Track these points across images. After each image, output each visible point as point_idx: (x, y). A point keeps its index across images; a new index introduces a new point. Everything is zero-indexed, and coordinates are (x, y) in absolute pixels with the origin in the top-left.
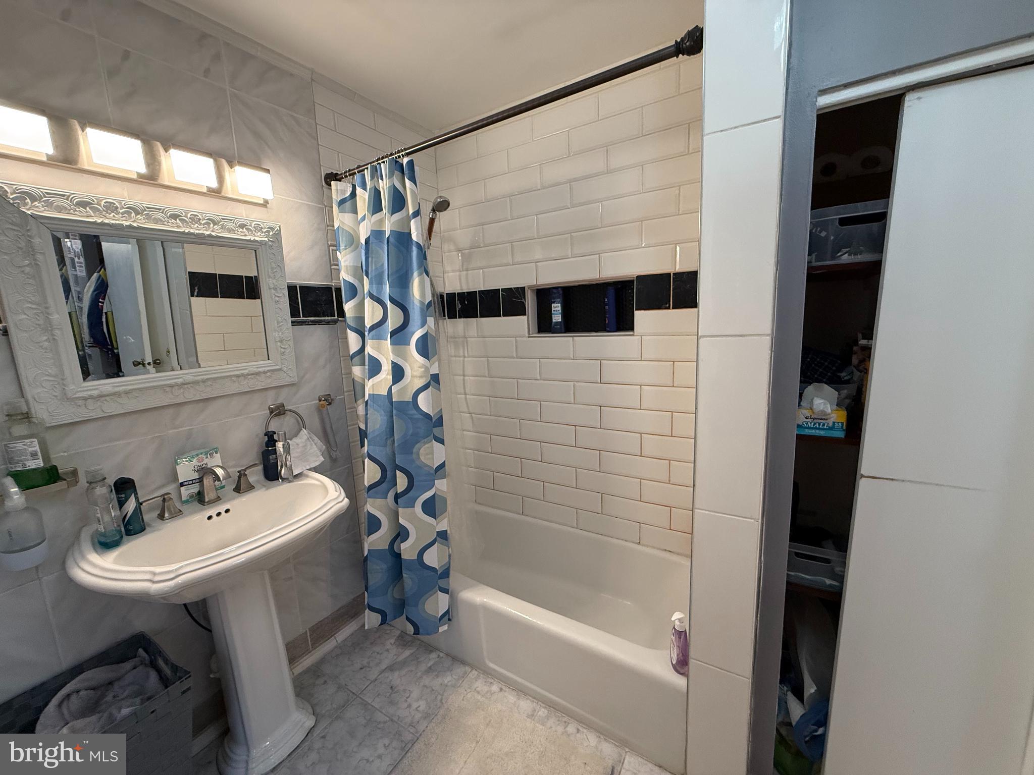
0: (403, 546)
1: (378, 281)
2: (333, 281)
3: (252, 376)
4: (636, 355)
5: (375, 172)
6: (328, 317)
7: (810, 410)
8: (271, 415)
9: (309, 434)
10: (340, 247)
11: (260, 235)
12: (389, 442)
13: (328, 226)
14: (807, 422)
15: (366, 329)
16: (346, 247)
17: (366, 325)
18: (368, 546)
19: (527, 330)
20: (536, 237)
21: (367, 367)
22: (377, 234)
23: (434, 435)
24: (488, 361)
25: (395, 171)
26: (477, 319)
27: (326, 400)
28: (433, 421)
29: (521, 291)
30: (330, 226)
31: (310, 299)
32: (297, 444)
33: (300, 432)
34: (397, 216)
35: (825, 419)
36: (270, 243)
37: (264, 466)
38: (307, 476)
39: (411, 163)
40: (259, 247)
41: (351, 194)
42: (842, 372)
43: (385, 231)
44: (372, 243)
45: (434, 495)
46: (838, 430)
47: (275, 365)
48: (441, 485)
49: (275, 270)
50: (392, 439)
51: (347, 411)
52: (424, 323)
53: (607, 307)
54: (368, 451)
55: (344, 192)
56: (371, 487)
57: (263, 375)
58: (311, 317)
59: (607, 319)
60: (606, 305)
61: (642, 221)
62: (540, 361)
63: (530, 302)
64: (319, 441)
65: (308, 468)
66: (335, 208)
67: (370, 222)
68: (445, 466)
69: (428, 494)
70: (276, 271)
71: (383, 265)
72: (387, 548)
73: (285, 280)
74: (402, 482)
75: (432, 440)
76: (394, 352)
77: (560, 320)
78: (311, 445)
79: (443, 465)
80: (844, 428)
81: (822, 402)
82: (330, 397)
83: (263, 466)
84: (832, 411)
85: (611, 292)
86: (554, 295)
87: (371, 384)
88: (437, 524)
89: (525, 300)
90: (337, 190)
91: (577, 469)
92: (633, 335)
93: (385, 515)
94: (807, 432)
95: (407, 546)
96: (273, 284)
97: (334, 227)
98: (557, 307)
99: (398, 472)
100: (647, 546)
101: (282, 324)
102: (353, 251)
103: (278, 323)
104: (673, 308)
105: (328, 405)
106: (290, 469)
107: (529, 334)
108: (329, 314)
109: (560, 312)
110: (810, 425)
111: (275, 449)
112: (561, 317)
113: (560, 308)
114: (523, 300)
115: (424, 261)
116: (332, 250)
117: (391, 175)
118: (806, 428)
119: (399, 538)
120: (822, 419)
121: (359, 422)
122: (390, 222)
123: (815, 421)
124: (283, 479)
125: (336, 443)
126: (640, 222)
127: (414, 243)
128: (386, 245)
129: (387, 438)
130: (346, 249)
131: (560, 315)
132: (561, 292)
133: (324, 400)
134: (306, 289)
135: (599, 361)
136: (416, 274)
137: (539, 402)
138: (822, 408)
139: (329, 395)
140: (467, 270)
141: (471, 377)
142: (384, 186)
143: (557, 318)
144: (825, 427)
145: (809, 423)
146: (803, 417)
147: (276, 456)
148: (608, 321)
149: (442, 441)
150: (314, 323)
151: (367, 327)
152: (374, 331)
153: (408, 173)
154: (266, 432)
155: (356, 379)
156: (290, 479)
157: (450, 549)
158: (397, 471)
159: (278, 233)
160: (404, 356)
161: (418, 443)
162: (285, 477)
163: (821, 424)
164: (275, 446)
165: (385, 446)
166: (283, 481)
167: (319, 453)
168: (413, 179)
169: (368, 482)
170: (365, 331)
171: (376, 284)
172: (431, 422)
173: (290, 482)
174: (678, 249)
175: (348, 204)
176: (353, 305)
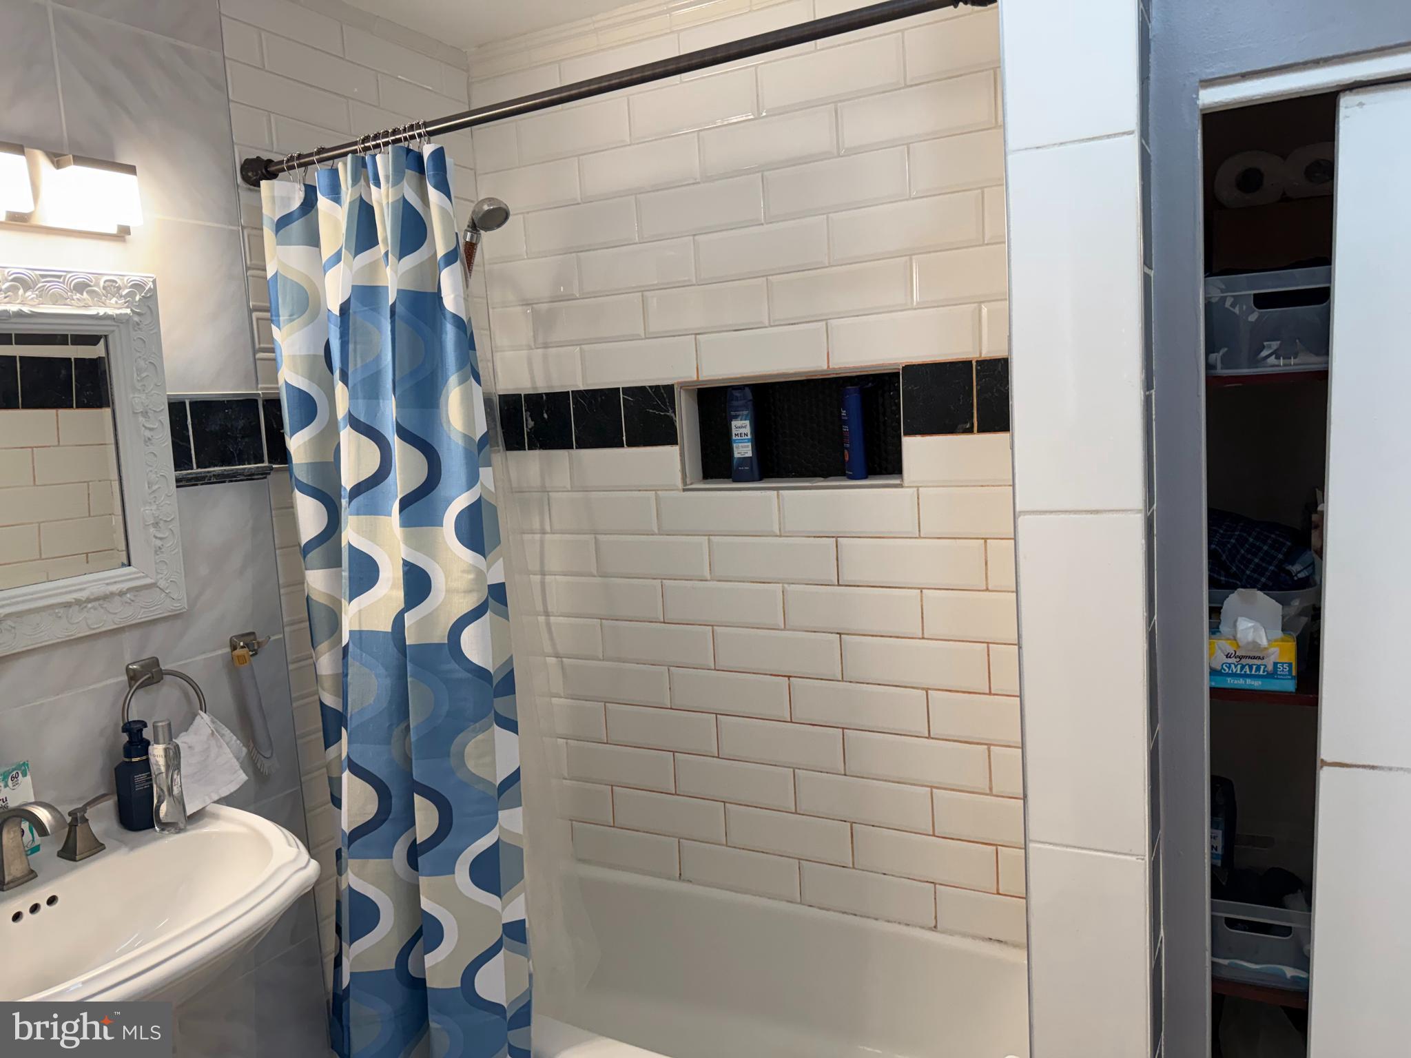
0: (430, 960)
1: (370, 390)
2: (260, 386)
3: (96, 604)
4: (913, 529)
5: (362, 170)
6: (249, 464)
7: (1235, 642)
8: (131, 687)
9: (213, 722)
10: (279, 316)
11: (116, 302)
12: (397, 732)
13: (248, 269)
14: (1230, 664)
15: (343, 493)
16: (291, 315)
17: (343, 484)
18: (351, 966)
19: (679, 475)
20: (694, 282)
21: (345, 574)
22: (366, 295)
23: (495, 711)
24: (596, 540)
25: (406, 170)
26: (570, 451)
27: (246, 645)
28: (494, 685)
29: (662, 395)
30: (254, 269)
31: (214, 427)
32: (190, 747)
33: (193, 719)
34: (410, 261)
35: (1259, 658)
36: (136, 319)
37: (119, 800)
38: (215, 816)
39: (439, 155)
40: (115, 328)
41: (302, 204)
42: (1293, 564)
43: (387, 287)
44: (355, 312)
45: (496, 846)
46: (1283, 678)
47: (143, 577)
48: (511, 821)
49: (144, 375)
50: (403, 726)
51: (291, 667)
52: (472, 480)
53: (846, 428)
54: (348, 756)
55: (287, 200)
56: (358, 833)
57: (117, 598)
58: (215, 466)
59: (846, 452)
60: (845, 422)
61: (911, 255)
62: (709, 540)
63: (686, 417)
64: (235, 738)
65: (216, 798)
66: (268, 233)
67: (351, 271)
68: (519, 779)
69: (483, 843)
70: (147, 376)
71: (378, 359)
72: (393, 967)
73: (166, 392)
74: (426, 818)
75: (492, 725)
76: (408, 541)
77: (750, 454)
78: (220, 747)
79: (515, 777)
80: (1294, 673)
81: (1251, 627)
82: (255, 639)
83: (116, 798)
84: (1269, 641)
85: (853, 398)
86: (735, 403)
87: (356, 609)
88: (503, 908)
89: (674, 412)
90: (273, 198)
91: (796, 770)
92: (901, 486)
93: (388, 895)
94: (1231, 683)
95: (439, 960)
96: (142, 403)
97: (265, 270)
98: (742, 427)
99: (417, 798)
100: (952, 933)
101: (157, 487)
102: (306, 325)
103: (150, 484)
104: (981, 430)
105: (252, 656)
106: (180, 802)
107: (685, 483)
108: (252, 457)
109: (749, 437)
110: (1234, 671)
111: (148, 760)
112: (750, 448)
113: (748, 430)
114: (670, 413)
115: (471, 352)
116: (258, 319)
117: (398, 177)
118: (1228, 675)
119: (421, 940)
120: (1254, 658)
121: (320, 689)
122: (396, 272)
123: (1244, 661)
124: (165, 826)
125: (270, 739)
126: (907, 258)
127: (448, 316)
128: (389, 320)
129: (390, 726)
130: (292, 321)
131: (750, 444)
132: (750, 396)
133: (243, 647)
134: (205, 408)
135: (834, 539)
136: (453, 379)
137: (710, 628)
138: (1250, 637)
139: (253, 633)
140: (546, 346)
141: (557, 577)
142: (382, 198)
143: (743, 449)
144: (1261, 673)
145: (1233, 666)
146: (1222, 654)
147: (150, 775)
148: (849, 457)
149: (511, 726)
150: (221, 479)
151: (345, 489)
152: (361, 498)
153: (434, 175)
154: (125, 725)
155: (314, 596)
156: (182, 826)
157: (531, 962)
158: (415, 795)
159: (150, 296)
160: (430, 549)
161: (462, 731)
162: (169, 821)
163: (1254, 667)
164: (146, 753)
165: (387, 741)
166: (163, 830)
167: (236, 764)
168: (443, 187)
169: (350, 823)
170: (340, 497)
171: (364, 398)
172: (490, 687)
173: (180, 831)
174: (985, 310)
175: (296, 227)
176: (307, 439)
